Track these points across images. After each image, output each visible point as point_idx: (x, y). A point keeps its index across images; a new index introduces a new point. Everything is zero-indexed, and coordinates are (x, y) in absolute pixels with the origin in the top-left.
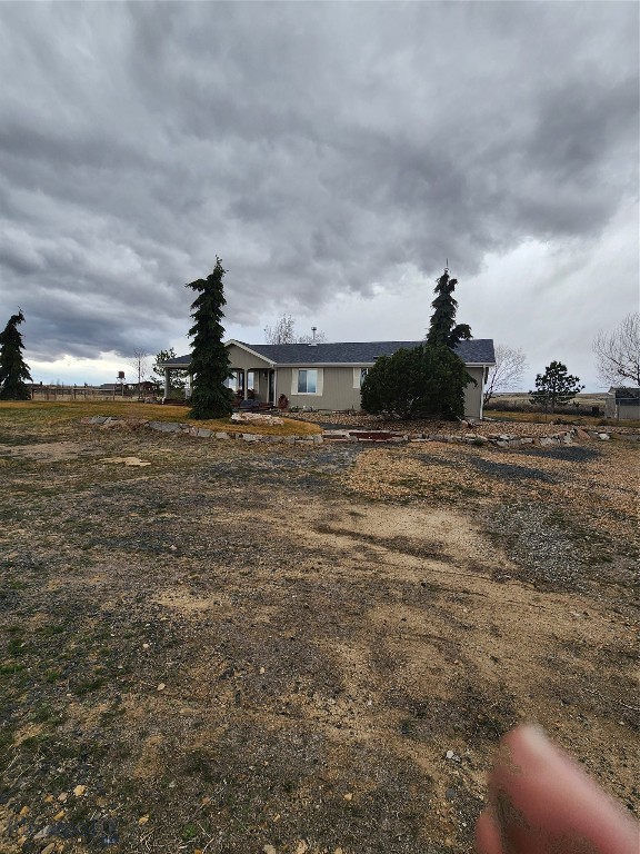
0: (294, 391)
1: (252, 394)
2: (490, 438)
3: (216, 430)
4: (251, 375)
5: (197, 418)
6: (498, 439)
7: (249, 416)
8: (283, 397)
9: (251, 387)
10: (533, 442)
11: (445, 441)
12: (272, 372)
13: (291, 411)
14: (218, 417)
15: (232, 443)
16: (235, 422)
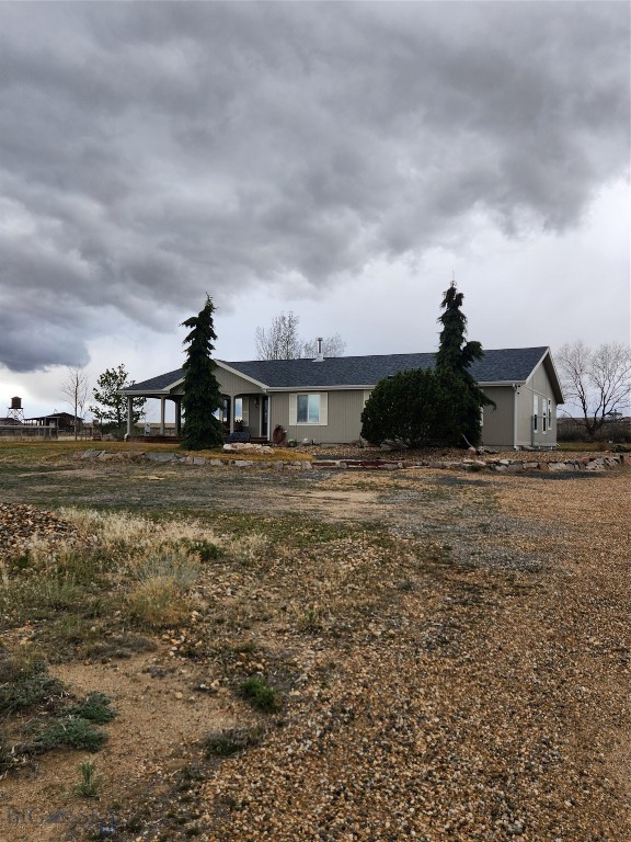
0: (293, 421)
1: (239, 426)
2: (490, 463)
3: (210, 458)
4: (239, 402)
5: (190, 449)
6: (498, 464)
7: (240, 446)
8: (278, 429)
9: (239, 418)
10: (538, 467)
11: (444, 467)
12: (265, 398)
13: (289, 446)
14: (210, 448)
15: (226, 468)
16: (227, 452)
